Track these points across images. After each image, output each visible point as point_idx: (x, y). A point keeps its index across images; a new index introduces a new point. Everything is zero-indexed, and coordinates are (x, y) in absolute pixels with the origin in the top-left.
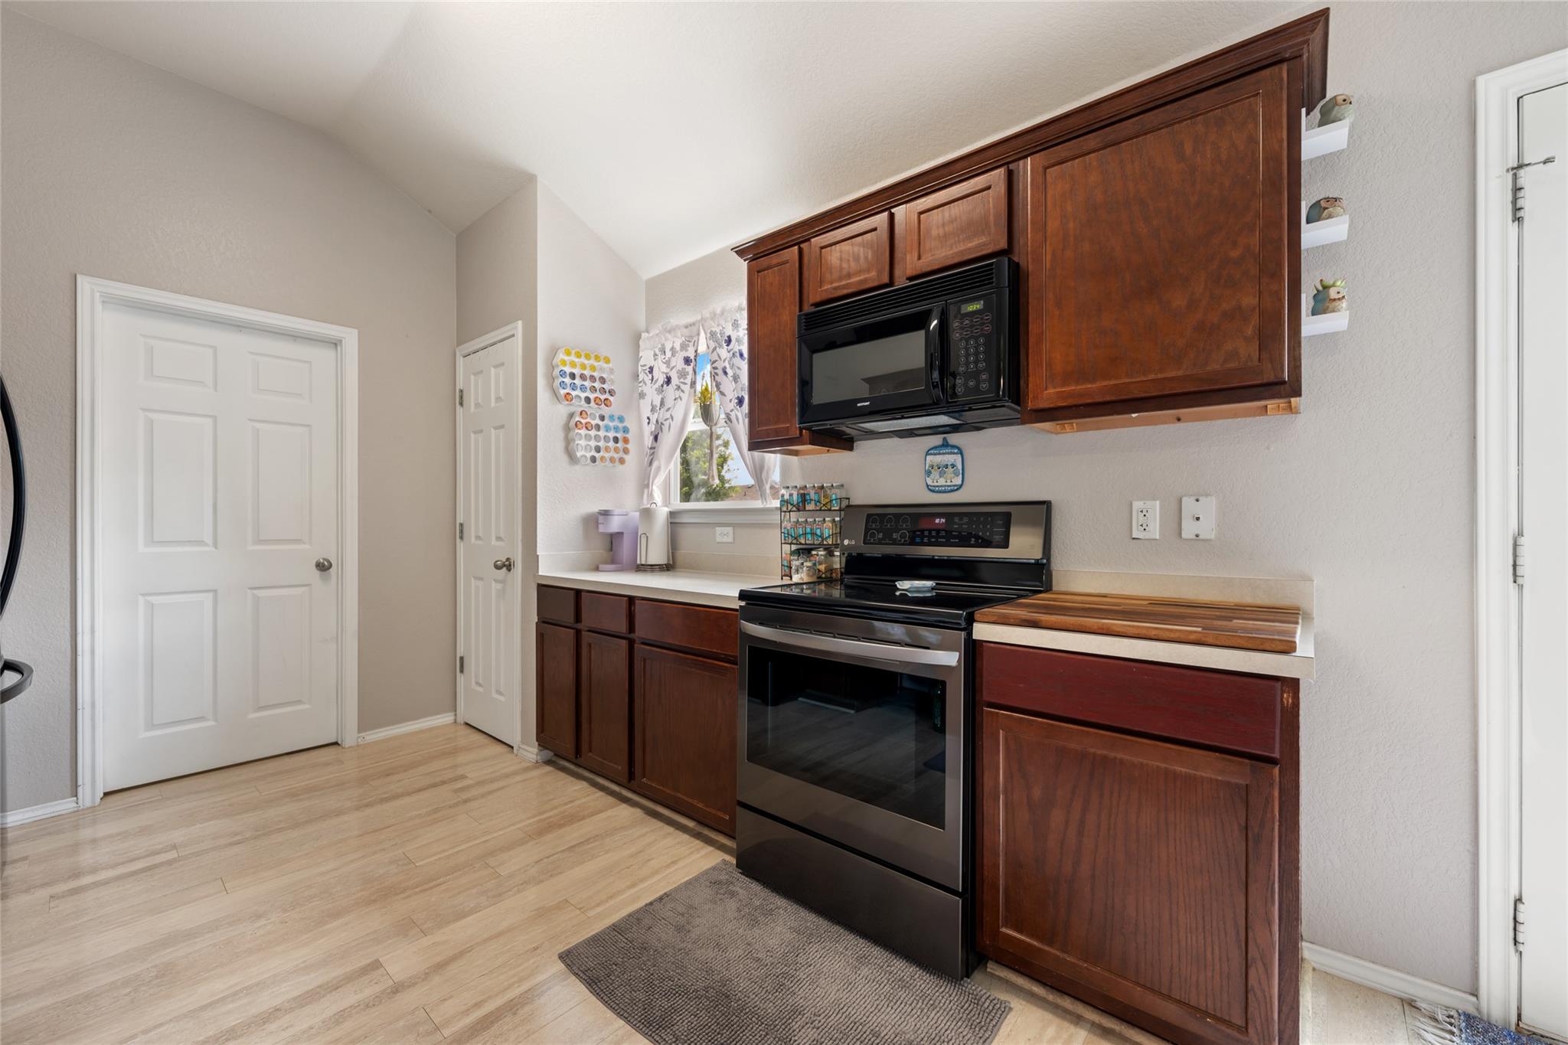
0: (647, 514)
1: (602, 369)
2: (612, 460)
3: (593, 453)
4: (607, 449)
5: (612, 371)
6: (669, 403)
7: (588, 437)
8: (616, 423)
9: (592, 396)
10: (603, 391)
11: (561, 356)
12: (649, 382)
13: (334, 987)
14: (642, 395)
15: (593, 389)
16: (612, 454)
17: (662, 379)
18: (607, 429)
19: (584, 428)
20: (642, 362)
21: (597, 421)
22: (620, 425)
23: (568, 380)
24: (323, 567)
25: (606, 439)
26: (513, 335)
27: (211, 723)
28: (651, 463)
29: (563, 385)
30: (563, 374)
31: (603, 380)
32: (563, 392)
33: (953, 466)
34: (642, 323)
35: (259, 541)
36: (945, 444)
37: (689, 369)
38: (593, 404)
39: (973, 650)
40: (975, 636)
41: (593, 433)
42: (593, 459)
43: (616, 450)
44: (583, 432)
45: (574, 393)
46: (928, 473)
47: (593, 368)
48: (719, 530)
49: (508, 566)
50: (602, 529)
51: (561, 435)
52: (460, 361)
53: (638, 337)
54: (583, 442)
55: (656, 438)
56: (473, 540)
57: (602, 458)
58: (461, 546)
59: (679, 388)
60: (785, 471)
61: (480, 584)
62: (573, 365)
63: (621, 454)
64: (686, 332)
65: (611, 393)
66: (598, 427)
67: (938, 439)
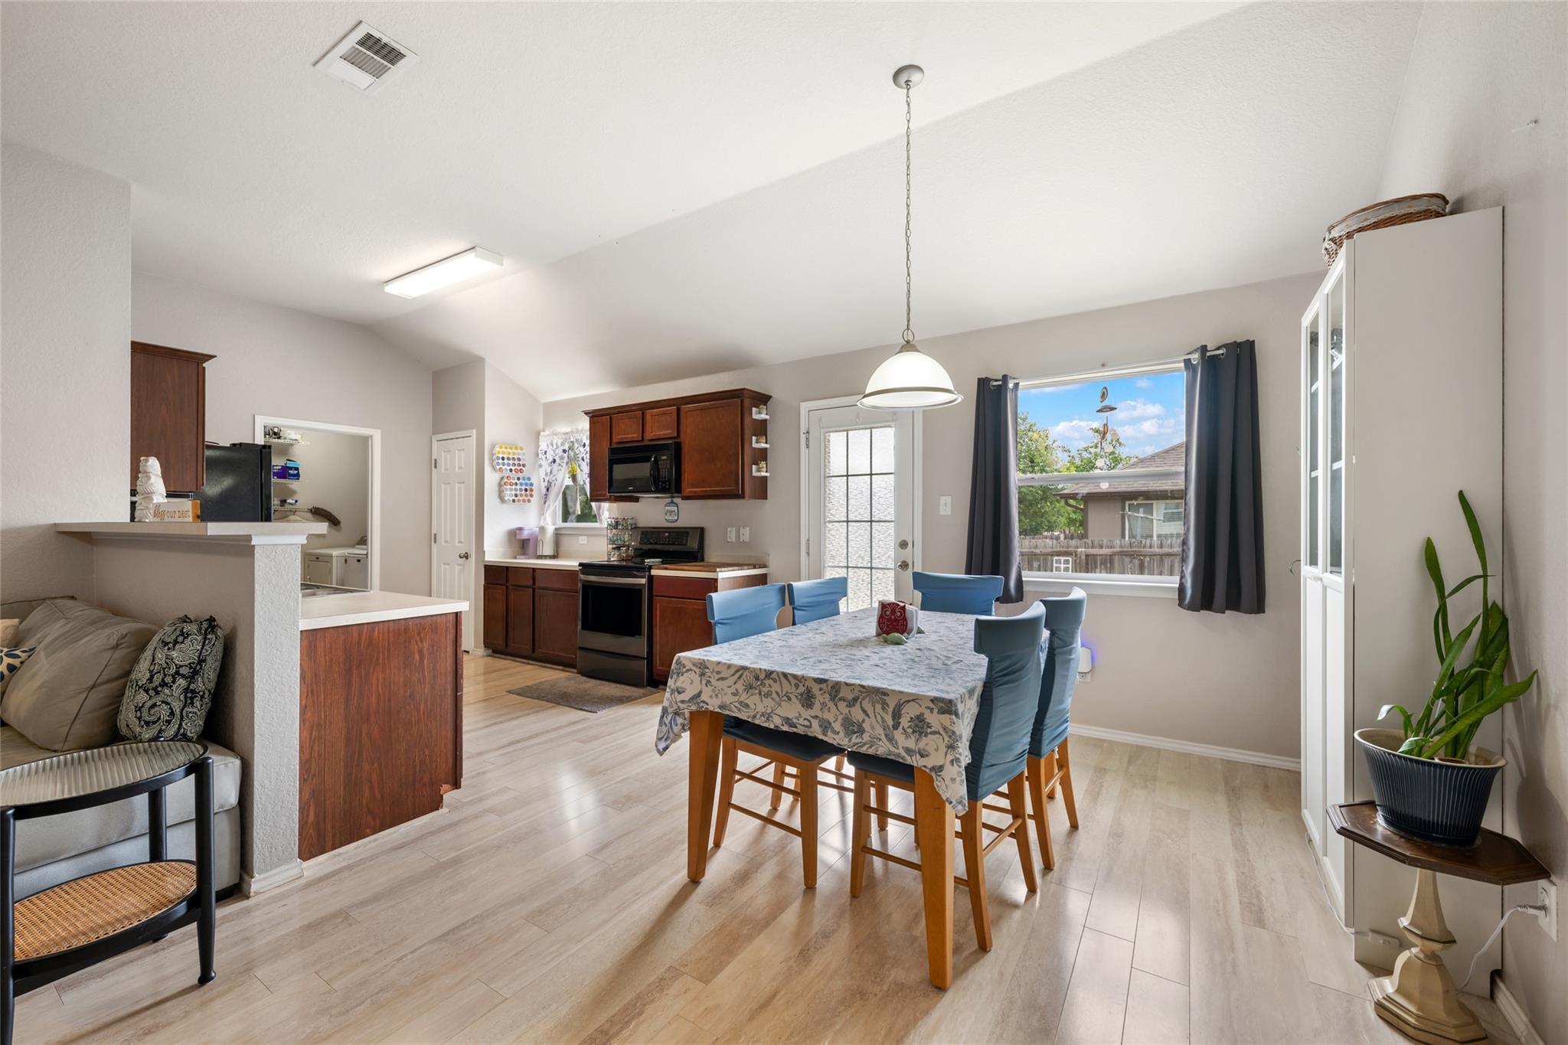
0: (542, 529)
1: (519, 454)
2: (524, 501)
3: (514, 498)
4: (521, 495)
5: (524, 454)
6: (554, 473)
7: (511, 490)
8: (527, 481)
9: (513, 468)
10: (519, 465)
11: (497, 449)
12: (544, 459)
14: (540, 466)
15: (514, 464)
16: (524, 498)
17: (551, 460)
18: (521, 484)
19: (509, 485)
20: (540, 449)
22: (529, 482)
23: (501, 461)
25: (521, 490)
26: (470, 436)
28: (545, 503)
29: (498, 464)
30: (498, 458)
31: (519, 459)
32: (498, 467)
33: (674, 511)
34: (541, 426)
36: (672, 502)
37: (566, 455)
38: (513, 472)
39: (651, 578)
40: (652, 574)
41: (514, 487)
42: (514, 501)
43: (526, 495)
44: (509, 487)
45: (504, 467)
46: (666, 514)
47: (514, 454)
48: (581, 537)
49: (466, 556)
50: (518, 537)
51: (497, 488)
52: (435, 444)
53: (538, 435)
54: (508, 492)
55: (548, 490)
56: (443, 543)
57: (519, 500)
58: (434, 547)
59: (560, 464)
60: (609, 510)
61: (447, 567)
62: (503, 453)
63: (529, 497)
64: (564, 436)
65: (524, 466)
66: (516, 484)
67: (669, 500)
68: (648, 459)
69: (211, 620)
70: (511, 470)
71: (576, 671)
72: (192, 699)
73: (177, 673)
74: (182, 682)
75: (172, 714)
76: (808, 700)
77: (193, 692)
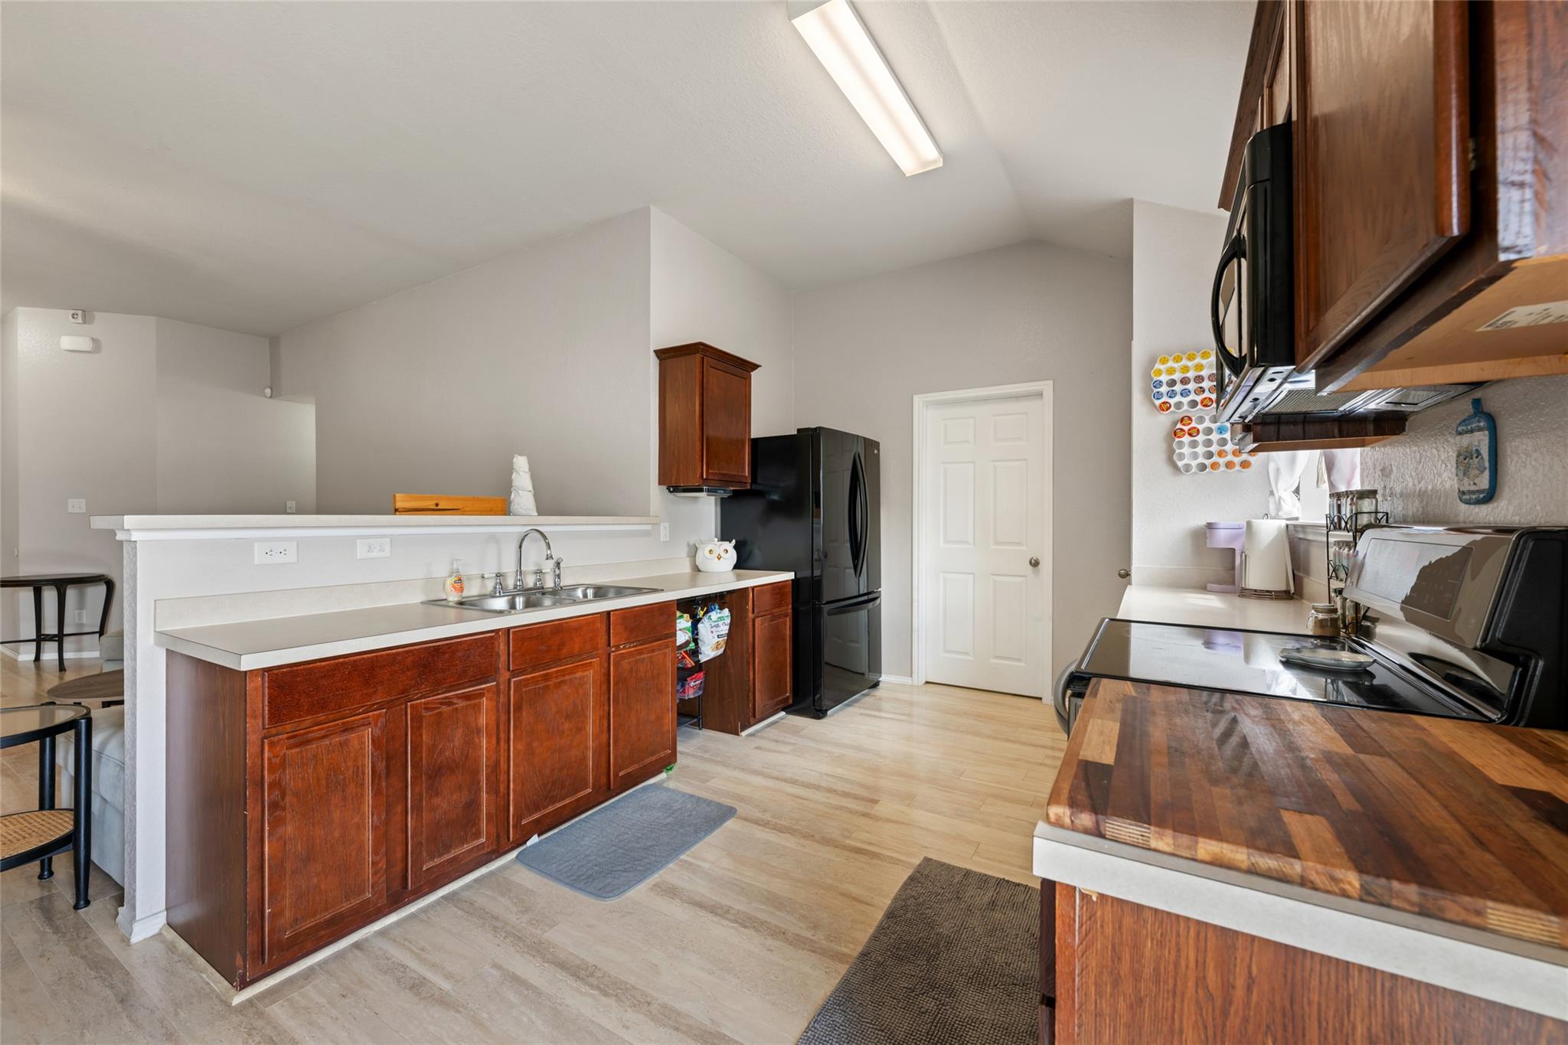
0: (1249, 528)
2: (1230, 465)
3: (1201, 460)
4: (1221, 453)
7: (1194, 444)
9: (1199, 398)
10: (1213, 390)
11: (1158, 366)
13: (856, 797)
15: (1202, 390)
16: (1231, 458)
18: (1222, 430)
19: (1187, 435)
21: (1208, 424)
23: (1165, 389)
24: (1035, 564)
25: (1221, 442)
27: (972, 658)
29: (1159, 396)
30: (1157, 384)
31: (1213, 378)
32: (1158, 403)
35: (997, 543)
38: (1201, 406)
41: (1201, 438)
42: (1203, 467)
43: (1237, 453)
44: (1186, 439)
45: (1172, 401)
46: (1457, 469)
47: (1199, 367)
51: (1163, 446)
54: (1188, 451)
57: (1215, 465)
62: (1171, 371)
63: (1244, 457)
66: (1210, 431)
70: (1193, 403)
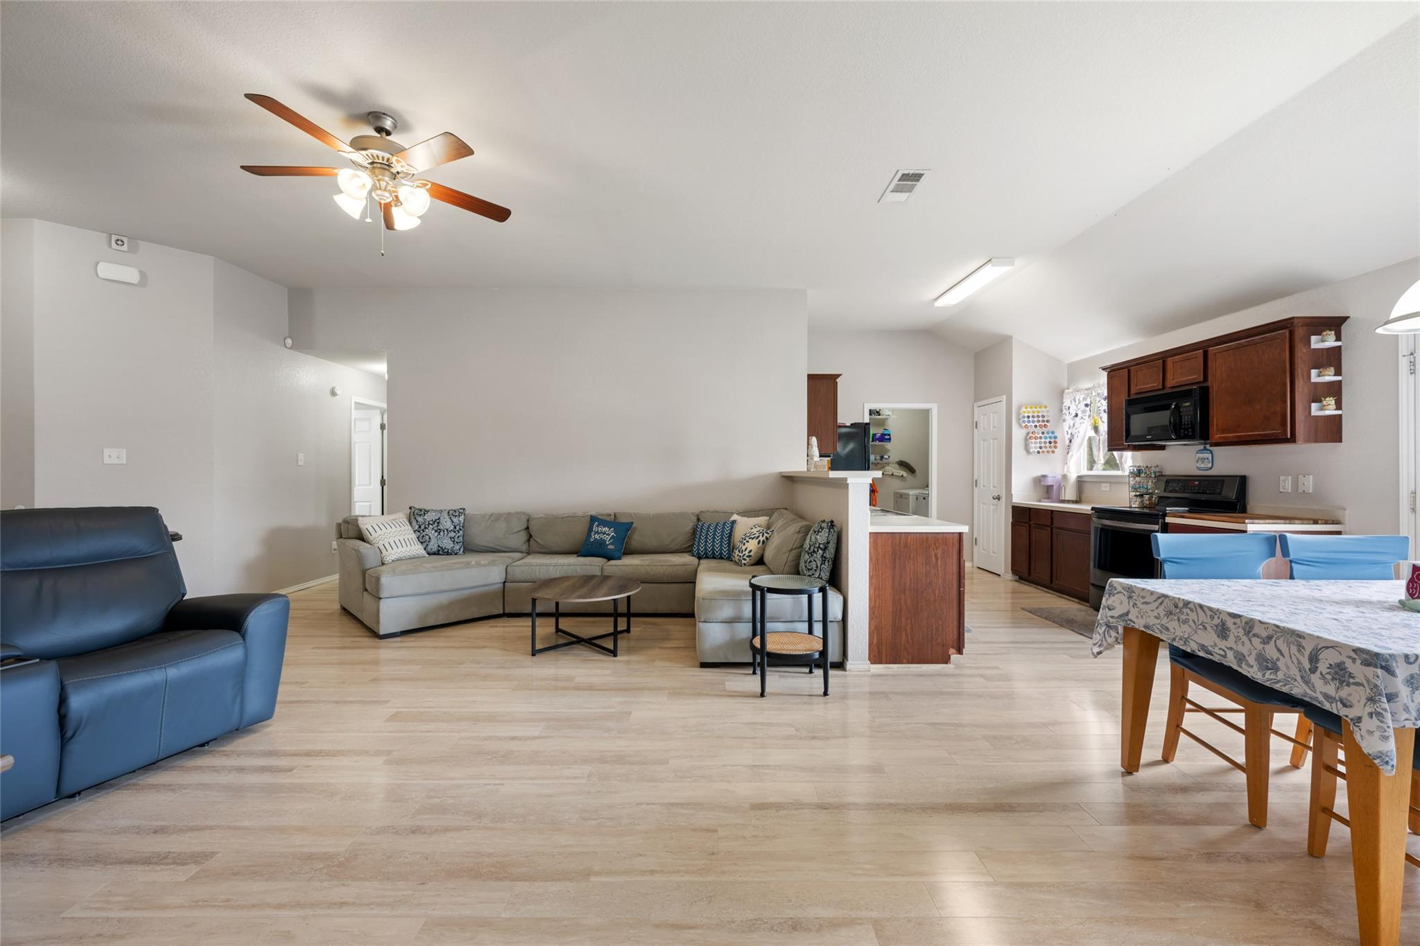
0: (1065, 477)
1: (1043, 412)
2: (1048, 452)
3: (1038, 449)
4: (1045, 447)
5: (1048, 412)
6: (1076, 426)
7: (1036, 443)
8: (1051, 435)
9: (1038, 424)
10: (1044, 421)
11: (1023, 409)
12: (1068, 414)
14: (1064, 420)
15: (1039, 421)
16: (1048, 449)
17: (1074, 414)
18: (1046, 438)
20: (1064, 405)
21: (1041, 435)
22: (1053, 436)
23: (1026, 419)
25: (1045, 443)
26: (1001, 401)
28: (1068, 453)
29: (1024, 422)
30: (1024, 417)
31: (1043, 416)
32: (1024, 425)
33: (1208, 459)
34: (1065, 385)
36: (1205, 449)
37: (1088, 409)
38: (1038, 427)
39: (1165, 525)
40: (1166, 521)
41: (1038, 440)
42: (1039, 452)
43: (1050, 447)
44: (1034, 440)
45: (1029, 424)
46: (1197, 462)
47: (1039, 412)
48: (1103, 484)
49: (998, 498)
50: (1042, 483)
51: (1023, 442)
52: (976, 409)
53: (1061, 394)
54: (1033, 445)
55: (1070, 441)
56: (982, 487)
57: (1043, 452)
58: (976, 490)
59: (1082, 418)
60: (1133, 458)
61: (985, 506)
62: (1029, 412)
63: (1053, 449)
64: (1086, 392)
65: (1048, 421)
66: (1041, 438)
67: (1202, 447)
68: (1167, 407)
69: (832, 522)
70: (1036, 426)
71: (1088, 604)
72: (825, 561)
73: (819, 547)
74: (820, 551)
75: (817, 567)
76: (1223, 631)
77: (825, 557)
